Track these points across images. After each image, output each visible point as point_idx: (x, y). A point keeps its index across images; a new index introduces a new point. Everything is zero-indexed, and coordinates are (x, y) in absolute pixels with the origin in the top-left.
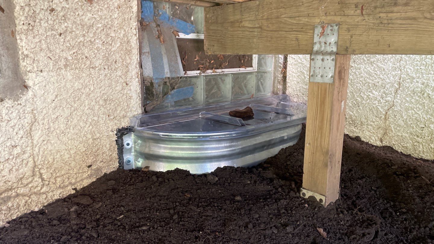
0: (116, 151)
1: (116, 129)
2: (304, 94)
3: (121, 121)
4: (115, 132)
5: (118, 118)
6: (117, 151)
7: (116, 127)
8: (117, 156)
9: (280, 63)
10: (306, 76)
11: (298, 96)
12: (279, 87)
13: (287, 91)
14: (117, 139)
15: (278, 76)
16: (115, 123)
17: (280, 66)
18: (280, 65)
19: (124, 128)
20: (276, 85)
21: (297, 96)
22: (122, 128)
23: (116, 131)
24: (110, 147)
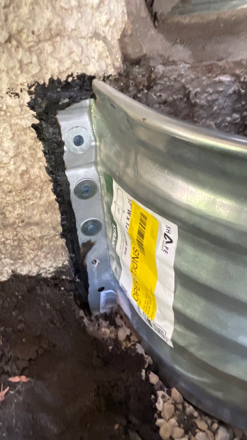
0: (39, 159)
1: (26, 87)
3: (41, 53)
4: (27, 98)
5: (27, 39)
6: (44, 159)
7: (24, 80)
8: (45, 176)
14: (37, 121)
16: (20, 62)
19: (59, 81)
22: (52, 81)
23: (30, 93)
24: (17, 147)
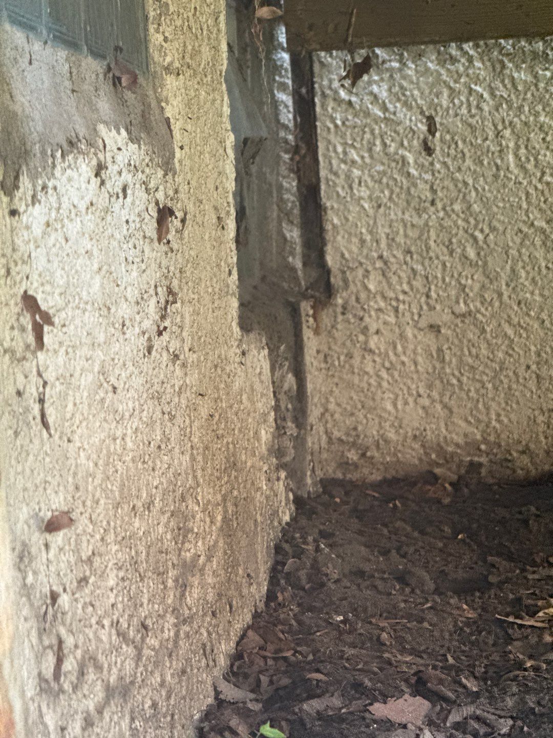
2: (413, 249)
9: (286, 127)
10: (413, 171)
11: (386, 263)
12: (288, 235)
13: (329, 249)
15: (280, 187)
17: (286, 141)
18: (282, 134)
20: (273, 226)
21: (379, 264)
